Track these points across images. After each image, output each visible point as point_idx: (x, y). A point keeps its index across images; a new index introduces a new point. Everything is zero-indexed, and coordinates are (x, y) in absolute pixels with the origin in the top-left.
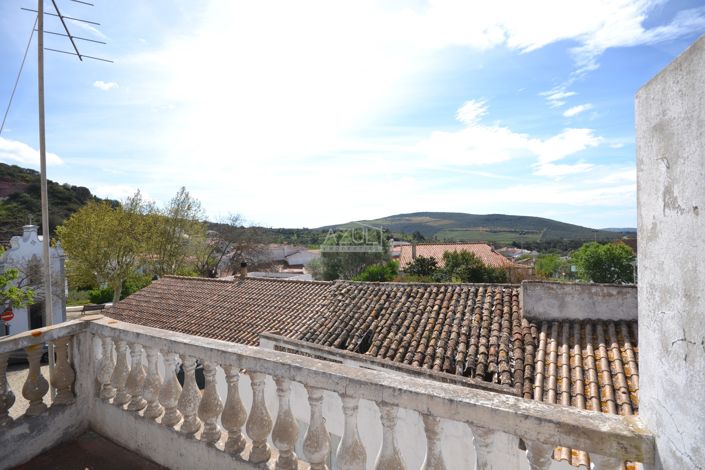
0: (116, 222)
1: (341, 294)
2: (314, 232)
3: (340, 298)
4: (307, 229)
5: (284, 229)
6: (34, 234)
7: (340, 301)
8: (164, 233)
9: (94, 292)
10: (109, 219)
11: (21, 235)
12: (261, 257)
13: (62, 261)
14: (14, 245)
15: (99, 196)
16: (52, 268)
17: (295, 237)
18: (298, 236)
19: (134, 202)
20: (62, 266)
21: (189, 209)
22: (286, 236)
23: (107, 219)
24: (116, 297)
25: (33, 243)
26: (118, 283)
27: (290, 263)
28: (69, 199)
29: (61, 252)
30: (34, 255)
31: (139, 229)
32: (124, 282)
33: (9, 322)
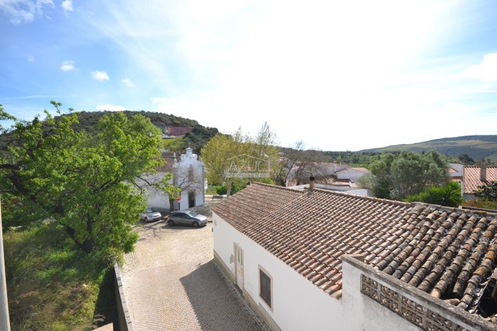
0: (228, 146)
1: (428, 220)
2: (355, 154)
3: (427, 224)
4: (350, 152)
5: (331, 152)
6: (191, 153)
7: (428, 228)
8: (254, 154)
9: (219, 187)
10: (225, 144)
11: (185, 153)
12: (319, 172)
13: (203, 168)
14: (182, 159)
15: (222, 133)
16: (198, 173)
17: (339, 158)
18: (342, 157)
19: (238, 135)
20: (203, 171)
21: (269, 136)
22: (333, 156)
23: (224, 144)
24: (228, 192)
25: (190, 158)
26: (230, 183)
27: (339, 177)
28: (209, 135)
29: (203, 164)
30: (191, 165)
31: (240, 150)
32: (233, 183)
33: (179, 201)
